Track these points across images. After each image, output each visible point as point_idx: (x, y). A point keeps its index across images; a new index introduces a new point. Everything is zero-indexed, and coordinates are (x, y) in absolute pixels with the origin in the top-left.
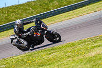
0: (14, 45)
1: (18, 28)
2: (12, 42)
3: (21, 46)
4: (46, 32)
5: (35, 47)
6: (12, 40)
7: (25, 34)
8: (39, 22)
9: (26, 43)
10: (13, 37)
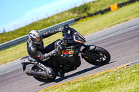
0: (28, 74)
1: (33, 44)
2: (24, 69)
3: (41, 75)
4: (82, 48)
5: (66, 74)
6: (25, 65)
7: (46, 55)
8: (69, 32)
9: (49, 70)
10: (26, 61)
